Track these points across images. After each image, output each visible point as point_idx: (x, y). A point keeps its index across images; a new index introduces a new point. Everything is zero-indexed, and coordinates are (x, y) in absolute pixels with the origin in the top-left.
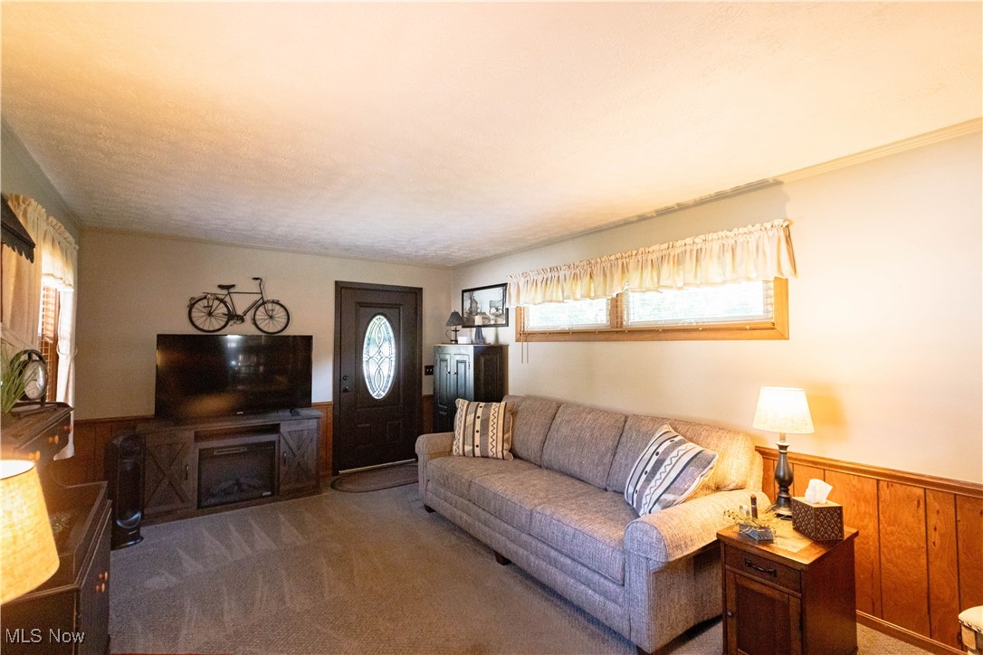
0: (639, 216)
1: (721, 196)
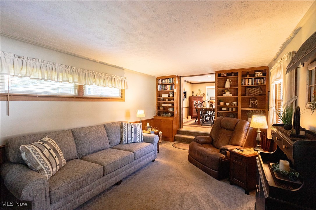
0: (94, 60)
1: (115, 67)
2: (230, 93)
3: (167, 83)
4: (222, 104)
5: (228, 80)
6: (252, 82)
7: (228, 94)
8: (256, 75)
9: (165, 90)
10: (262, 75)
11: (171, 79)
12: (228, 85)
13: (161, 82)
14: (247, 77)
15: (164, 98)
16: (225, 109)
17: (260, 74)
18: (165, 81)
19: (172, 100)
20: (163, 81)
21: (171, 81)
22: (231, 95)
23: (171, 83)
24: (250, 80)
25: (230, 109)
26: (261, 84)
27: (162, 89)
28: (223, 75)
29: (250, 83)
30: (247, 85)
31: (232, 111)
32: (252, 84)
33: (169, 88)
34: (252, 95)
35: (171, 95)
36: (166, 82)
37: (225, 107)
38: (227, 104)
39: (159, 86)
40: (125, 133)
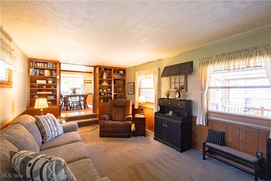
2: (106, 83)
3: (43, 68)
4: (101, 90)
5: (105, 73)
6: (118, 77)
7: (105, 84)
8: (120, 72)
9: (40, 74)
10: (123, 73)
11: (50, 64)
12: (105, 77)
13: (35, 65)
14: (115, 73)
15: (39, 84)
16: (103, 94)
17: (122, 72)
18: (40, 65)
19: (52, 87)
20: (37, 64)
21: (50, 66)
22: (107, 84)
23: (51, 69)
24: (117, 75)
25: (106, 94)
26: (122, 78)
27: (36, 73)
28: (102, 69)
29: (117, 77)
30: (115, 78)
31: (107, 95)
32: (118, 78)
33: (47, 73)
34: (119, 85)
35: (50, 82)
36: (42, 66)
37: (103, 93)
38: (105, 91)
39: (31, 70)
40: (46, 128)
